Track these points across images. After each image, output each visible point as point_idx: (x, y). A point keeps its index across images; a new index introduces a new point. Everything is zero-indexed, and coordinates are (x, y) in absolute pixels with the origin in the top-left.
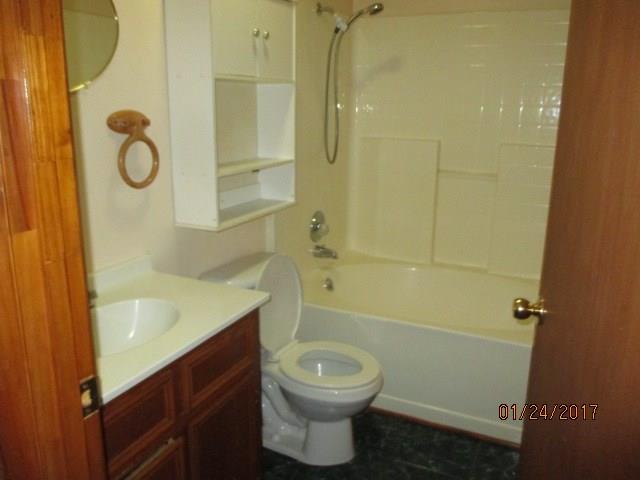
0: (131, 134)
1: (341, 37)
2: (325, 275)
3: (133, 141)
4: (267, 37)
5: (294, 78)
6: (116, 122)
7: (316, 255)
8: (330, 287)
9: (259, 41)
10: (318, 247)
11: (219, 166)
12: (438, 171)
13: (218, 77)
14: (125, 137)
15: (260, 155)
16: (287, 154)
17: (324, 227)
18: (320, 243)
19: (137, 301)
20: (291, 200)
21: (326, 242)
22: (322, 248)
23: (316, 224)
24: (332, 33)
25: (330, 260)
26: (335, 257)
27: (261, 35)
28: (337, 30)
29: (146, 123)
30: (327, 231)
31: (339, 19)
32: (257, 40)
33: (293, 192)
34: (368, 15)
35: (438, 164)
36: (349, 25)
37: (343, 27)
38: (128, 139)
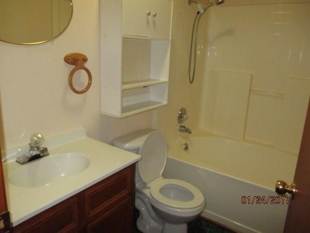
0: (77, 65)
1: (200, 16)
2: (184, 141)
3: (78, 69)
4: (155, 16)
5: (170, 38)
6: (69, 59)
7: (180, 130)
8: (186, 148)
9: (150, 17)
10: (181, 127)
11: (123, 83)
12: (250, 90)
13: (125, 36)
14: (73, 67)
15: (151, 77)
16: (164, 78)
17: (185, 117)
18: (183, 124)
19: (69, 154)
20: (165, 102)
21: (186, 124)
22: (184, 127)
23: (181, 114)
24: (195, 14)
25: (188, 134)
26: (190, 133)
27: (151, 14)
28: (198, 13)
29: (85, 60)
30: (187, 119)
31: (200, 7)
32: (149, 17)
33: (166, 98)
34: (215, 5)
35: (251, 87)
36: (205, 10)
37: (202, 11)
38: (75, 68)
